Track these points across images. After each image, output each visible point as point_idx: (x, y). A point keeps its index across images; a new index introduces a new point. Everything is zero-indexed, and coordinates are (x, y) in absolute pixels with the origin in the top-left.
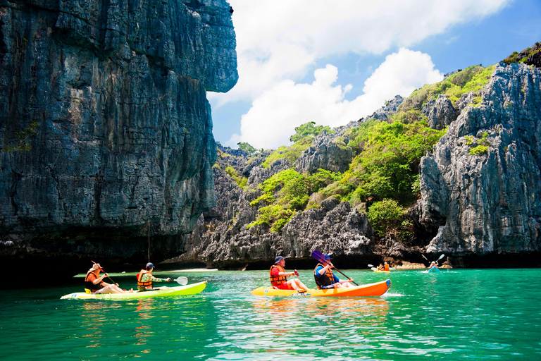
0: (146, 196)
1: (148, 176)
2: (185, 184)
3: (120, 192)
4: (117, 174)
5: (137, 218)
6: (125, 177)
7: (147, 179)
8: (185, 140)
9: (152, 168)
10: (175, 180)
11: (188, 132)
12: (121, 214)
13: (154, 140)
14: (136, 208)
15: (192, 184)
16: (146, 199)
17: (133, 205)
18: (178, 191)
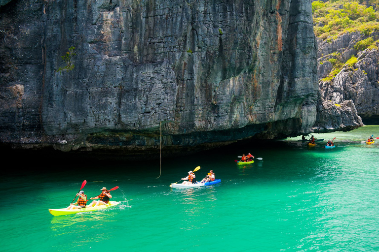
0: (159, 101)
1: (162, 83)
2: (231, 82)
3: (135, 99)
4: (134, 83)
5: (150, 122)
6: (140, 86)
7: (161, 85)
8: (221, 40)
9: (167, 74)
10: (219, 80)
11: (223, 32)
12: (136, 119)
13: (174, 47)
14: (149, 112)
15: (239, 81)
16: (159, 104)
17: (147, 110)
18: (224, 89)
